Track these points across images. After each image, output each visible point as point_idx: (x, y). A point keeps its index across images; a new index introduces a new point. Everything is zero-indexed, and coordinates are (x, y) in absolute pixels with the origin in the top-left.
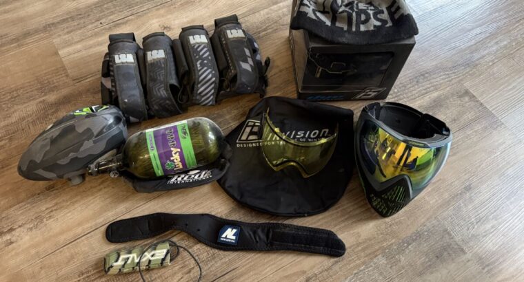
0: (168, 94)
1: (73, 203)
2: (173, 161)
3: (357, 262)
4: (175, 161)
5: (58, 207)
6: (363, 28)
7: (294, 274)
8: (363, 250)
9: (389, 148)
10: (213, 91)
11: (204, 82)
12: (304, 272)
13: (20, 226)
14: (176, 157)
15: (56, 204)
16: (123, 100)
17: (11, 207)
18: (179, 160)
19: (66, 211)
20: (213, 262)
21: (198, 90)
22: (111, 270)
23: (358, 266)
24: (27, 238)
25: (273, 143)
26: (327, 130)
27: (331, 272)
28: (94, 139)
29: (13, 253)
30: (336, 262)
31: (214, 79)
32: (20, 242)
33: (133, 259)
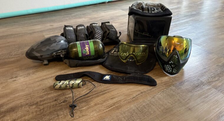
0: (85, 36)
1: (43, 70)
2: (86, 50)
3: (163, 88)
4: (87, 50)
5: (37, 71)
6: (153, 12)
7: (135, 91)
8: (165, 84)
9: (168, 50)
10: (101, 37)
11: (97, 33)
12: (140, 91)
13: (20, 76)
14: (87, 48)
15: (36, 71)
16: (68, 37)
17: (18, 71)
18: (88, 50)
19: (40, 72)
20: (100, 87)
21: (95, 36)
22: (57, 86)
23: (163, 89)
24: (22, 79)
25: (123, 55)
26: (144, 53)
27: (152, 91)
28: (56, 43)
29: (15, 83)
30: (153, 88)
31: (101, 33)
32: (19, 80)
33: (66, 83)
